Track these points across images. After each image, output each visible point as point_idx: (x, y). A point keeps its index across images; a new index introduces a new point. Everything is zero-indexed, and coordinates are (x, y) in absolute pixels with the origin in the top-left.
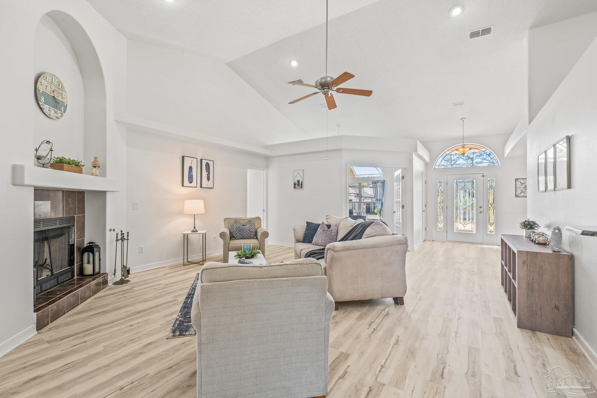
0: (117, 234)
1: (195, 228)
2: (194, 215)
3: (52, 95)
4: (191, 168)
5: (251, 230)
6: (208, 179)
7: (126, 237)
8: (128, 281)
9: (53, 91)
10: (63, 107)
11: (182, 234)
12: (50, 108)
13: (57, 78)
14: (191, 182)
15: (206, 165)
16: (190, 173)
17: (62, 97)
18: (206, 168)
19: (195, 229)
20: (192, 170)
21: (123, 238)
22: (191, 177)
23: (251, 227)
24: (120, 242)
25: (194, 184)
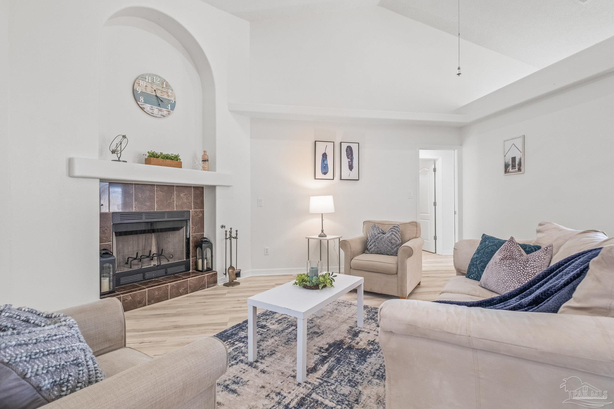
0: (226, 232)
1: (322, 231)
2: (322, 214)
3: (154, 94)
4: (325, 156)
5: (393, 241)
6: (351, 167)
7: (234, 235)
8: (238, 283)
9: (155, 90)
10: (169, 105)
11: (306, 238)
12: (152, 107)
13: (160, 77)
14: (325, 173)
15: (347, 150)
16: (324, 161)
17: (168, 96)
18: (347, 153)
19: (322, 234)
20: (326, 158)
21: (231, 236)
22: (325, 167)
23: (393, 236)
24: (228, 241)
25: (330, 175)
